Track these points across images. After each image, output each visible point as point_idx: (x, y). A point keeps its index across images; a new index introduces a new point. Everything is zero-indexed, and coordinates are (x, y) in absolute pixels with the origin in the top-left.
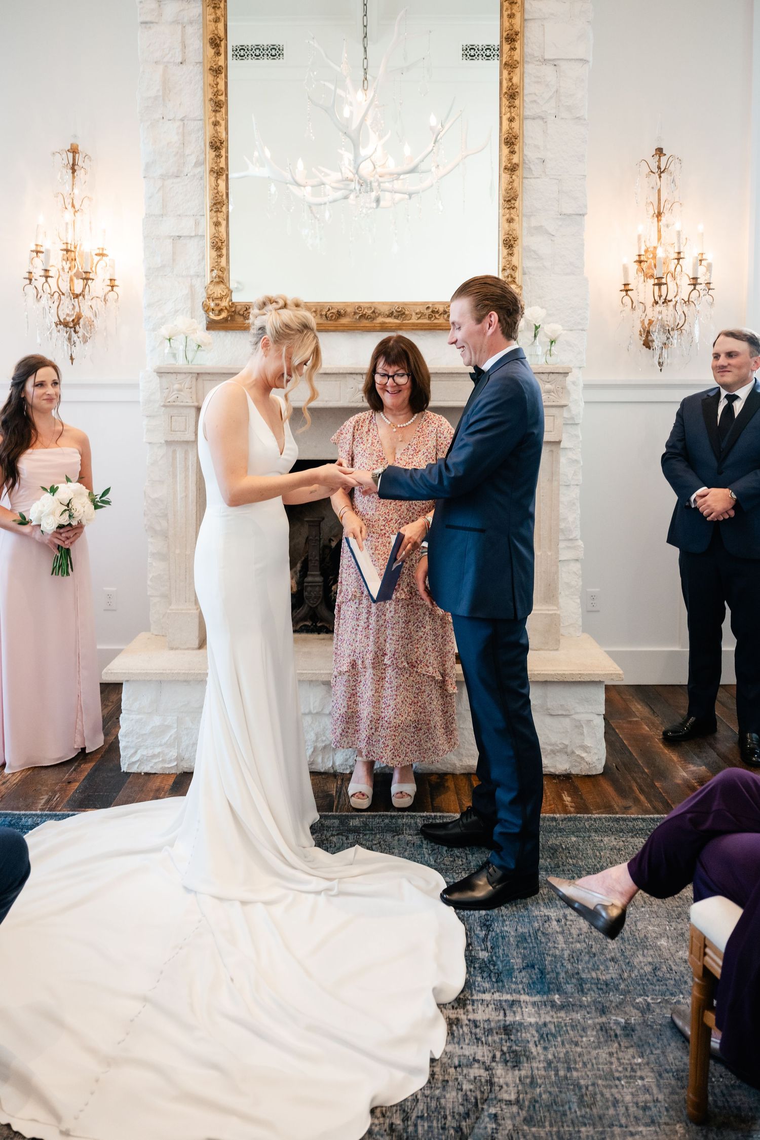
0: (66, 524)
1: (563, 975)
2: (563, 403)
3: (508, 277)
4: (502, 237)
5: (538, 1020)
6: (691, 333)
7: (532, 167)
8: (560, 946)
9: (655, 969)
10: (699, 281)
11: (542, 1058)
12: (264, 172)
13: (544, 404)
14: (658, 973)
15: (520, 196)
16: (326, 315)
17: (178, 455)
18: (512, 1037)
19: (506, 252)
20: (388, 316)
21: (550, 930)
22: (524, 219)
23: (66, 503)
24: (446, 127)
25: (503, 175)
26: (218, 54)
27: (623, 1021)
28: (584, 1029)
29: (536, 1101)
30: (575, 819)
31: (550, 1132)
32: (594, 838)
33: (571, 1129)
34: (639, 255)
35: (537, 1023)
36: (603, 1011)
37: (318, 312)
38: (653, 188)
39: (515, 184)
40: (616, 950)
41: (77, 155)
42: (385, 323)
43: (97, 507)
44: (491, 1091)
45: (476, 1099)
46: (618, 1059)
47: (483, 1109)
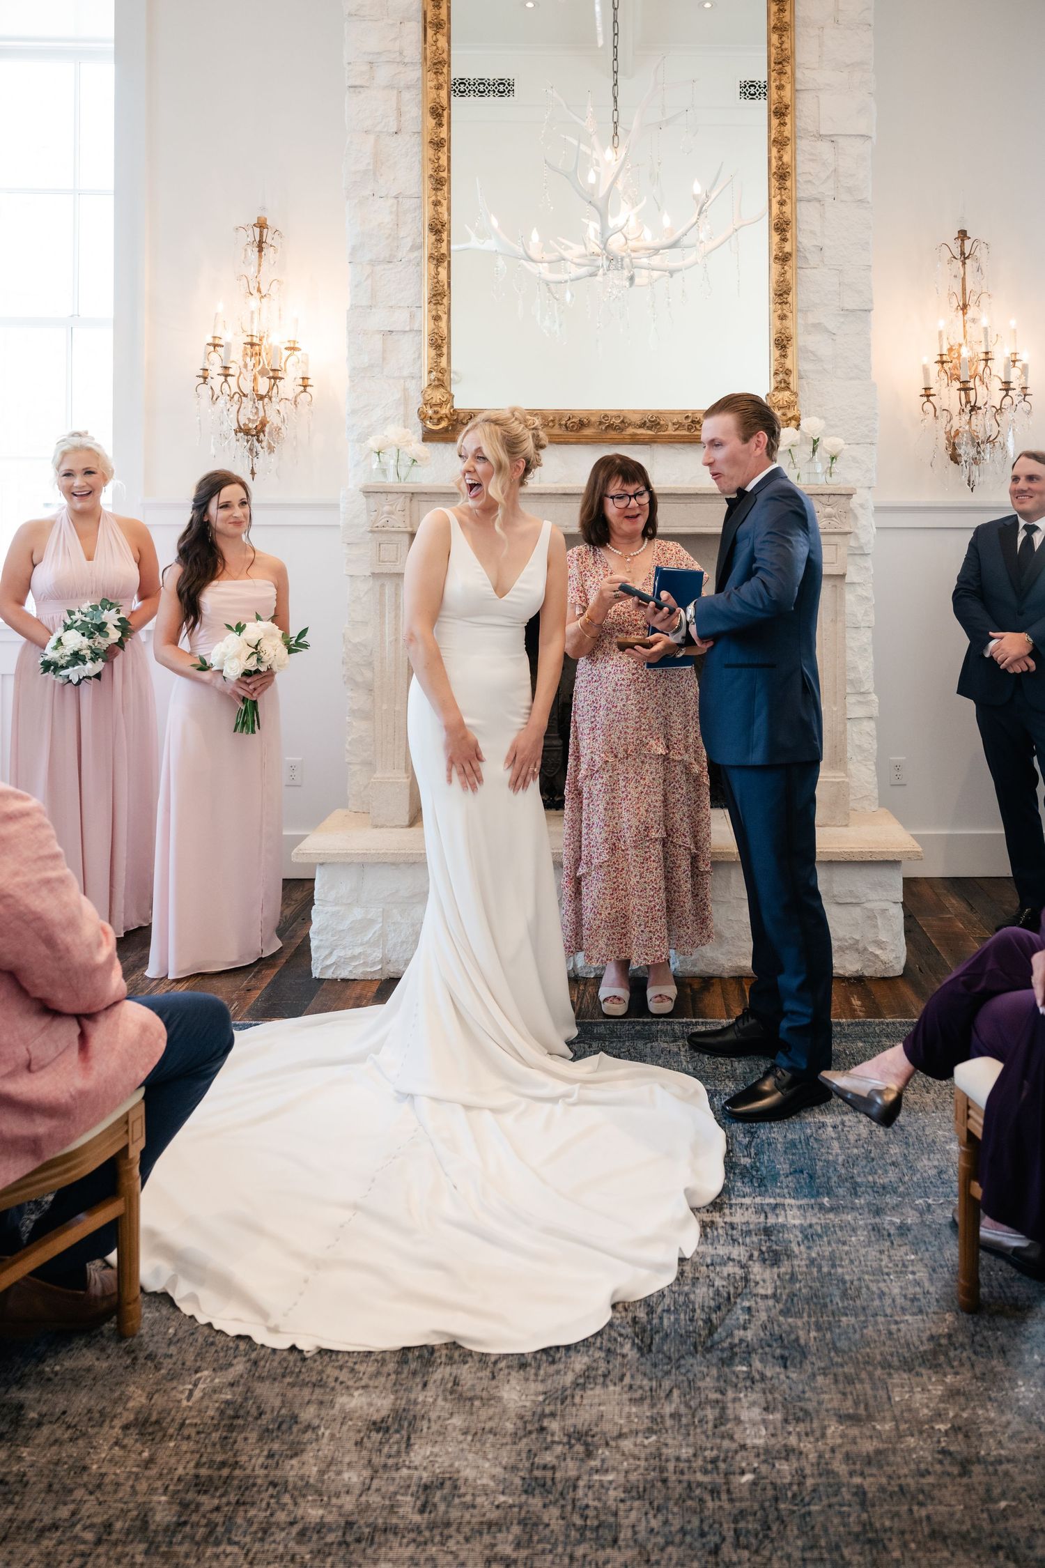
0: (253, 669)
1: (835, 1179)
2: (847, 529)
3: (781, 382)
4: (774, 337)
5: (803, 1222)
6: (1004, 446)
7: (808, 255)
8: (834, 1152)
9: (940, 1173)
10: (1012, 386)
11: (805, 1256)
12: (490, 244)
13: (821, 531)
15: (794, 289)
16: (566, 425)
18: (773, 1238)
19: (778, 353)
20: (640, 427)
21: (824, 1137)
22: (800, 314)
23: (254, 644)
24: (714, 195)
25: (774, 265)
26: (440, 125)
27: (898, 1221)
28: (854, 1230)
29: (795, 1295)
30: (864, 1024)
31: (808, 1323)
33: (831, 1319)
34: (941, 355)
35: (802, 1225)
36: (878, 1212)
37: (554, 422)
38: (955, 277)
39: (788, 276)
40: (898, 1155)
41: (265, 230)
42: (638, 435)
43: (290, 651)
44: (746, 1286)
45: (729, 1294)
46: (889, 1256)
47: (735, 1303)
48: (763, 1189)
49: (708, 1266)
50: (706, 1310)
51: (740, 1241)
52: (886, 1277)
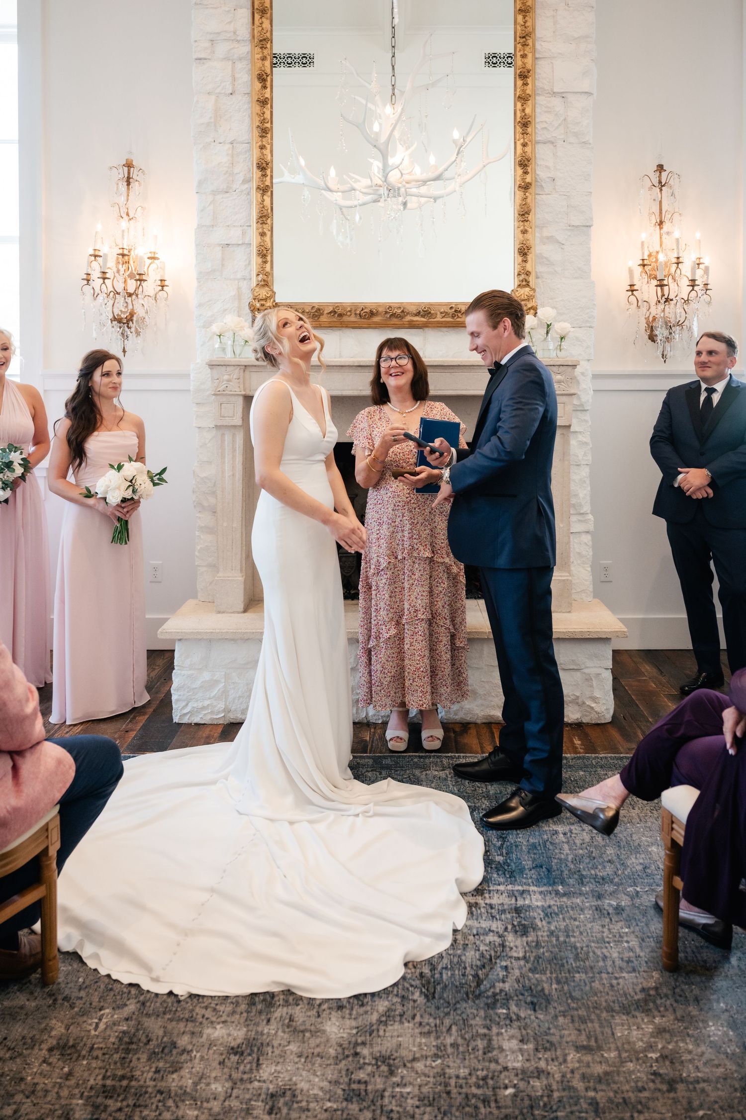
1: (566, 872)
2: (572, 391)
3: (522, 281)
4: (518, 247)
5: (544, 903)
6: (690, 329)
7: (544, 185)
8: (565, 852)
9: (645, 868)
10: (697, 283)
11: (546, 929)
12: (299, 179)
13: (556, 392)
14: (649, 871)
15: (533, 210)
16: (360, 314)
17: (226, 438)
18: (522, 915)
19: (520, 259)
20: (416, 315)
21: (557, 841)
22: (537, 229)
23: (130, 479)
24: (468, 140)
25: (518, 192)
26: (265, 87)
27: (615, 903)
28: (582, 910)
29: (540, 957)
30: (584, 758)
31: (551, 978)
32: (599, 772)
33: (567, 975)
34: (643, 260)
35: (543, 906)
36: (599, 897)
37: (353, 311)
38: (654, 200)
39: (529, 200)
40: (613, 855)
41: (132, 169)
42: (413, 321)
43: (155, 484)
44: (503, 951)
45: (491, 956)
46: (609, 929)
47: (496, 963)
48: (513, 879)
49: (474, 936)
50: (475, 968)
51: (498, 917)
52: (607, 945)
